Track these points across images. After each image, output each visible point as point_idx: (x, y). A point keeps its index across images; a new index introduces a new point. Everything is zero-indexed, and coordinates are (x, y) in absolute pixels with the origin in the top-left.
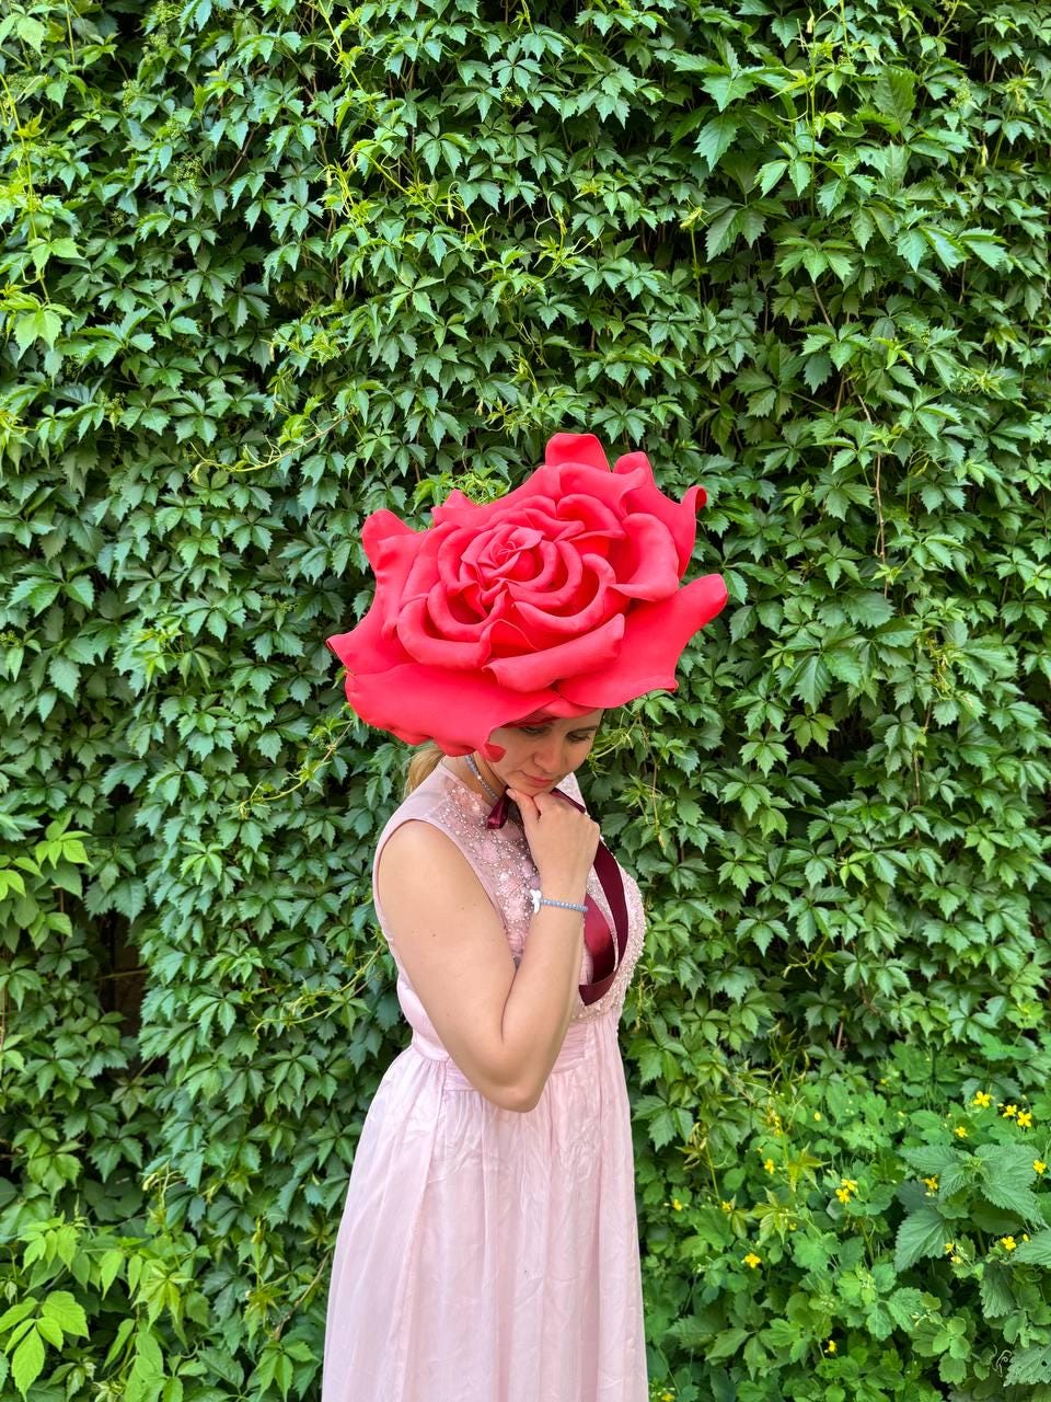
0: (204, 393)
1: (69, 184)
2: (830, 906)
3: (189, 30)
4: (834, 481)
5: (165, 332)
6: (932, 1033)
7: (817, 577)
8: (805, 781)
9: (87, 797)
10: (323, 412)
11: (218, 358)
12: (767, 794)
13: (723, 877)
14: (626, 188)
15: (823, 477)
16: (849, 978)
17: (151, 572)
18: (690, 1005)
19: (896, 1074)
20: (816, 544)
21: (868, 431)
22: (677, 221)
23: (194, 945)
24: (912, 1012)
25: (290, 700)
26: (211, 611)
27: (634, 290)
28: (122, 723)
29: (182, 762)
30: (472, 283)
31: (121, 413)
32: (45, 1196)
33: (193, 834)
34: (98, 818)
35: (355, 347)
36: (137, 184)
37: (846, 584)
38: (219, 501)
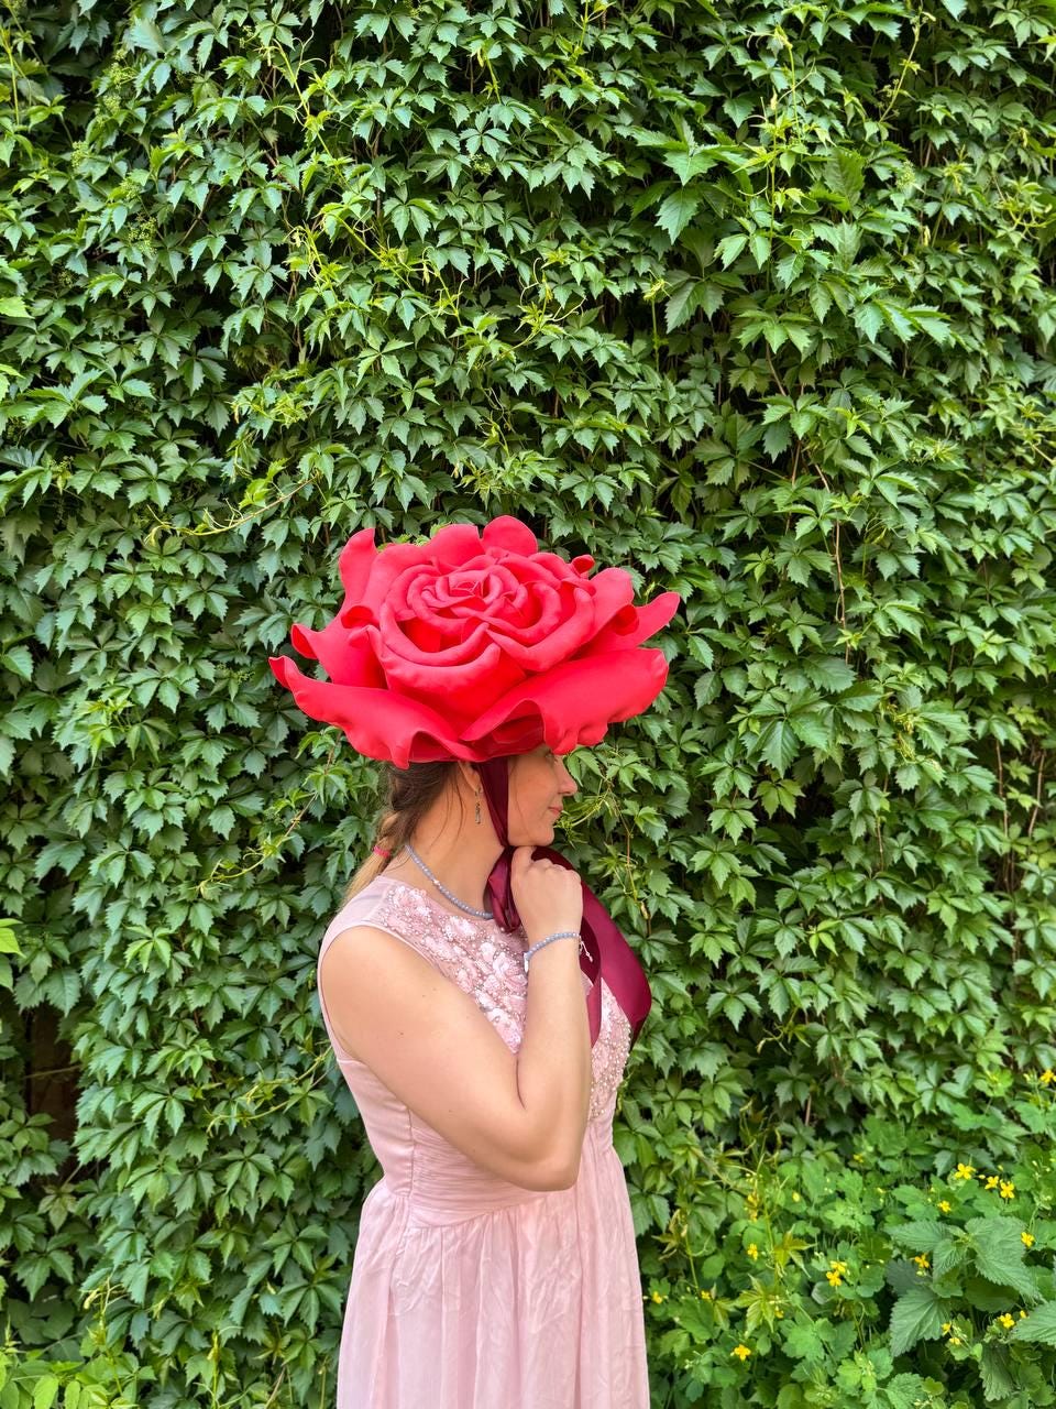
0: (157, 457)
1: (14, 243)
2: (798, 976)
3: (144, 93)
4: (795, 548)
5: (117, 394)
6: (903, 1105)
7: (780, 643)
8: (770, 848)
9: (16, 881)
10: (286, 477)
11: (172, 422)
12: (736, 862)
13: (694, 949)
14: (591, 259)
15: (783, 544)
16: (821, 1052)
17: (96, 642)
18: (661, 1085)
19: (871, 1149)
20: (777, 609)
21: (826, 499)
22: (639, 293)
23: (136, 1037)
24: (883, 1083)
25: (245, 774)
26: (162, 681)
27: (601, 359)
28: (58, 801)
29: (126, 842)
30: (442, 348)
31: (70, 476)
33: (138, 918)
34: (28, 905)
35: (319, 411)
36: (88, 245)
37: (808, 649)
38: (171, 567)
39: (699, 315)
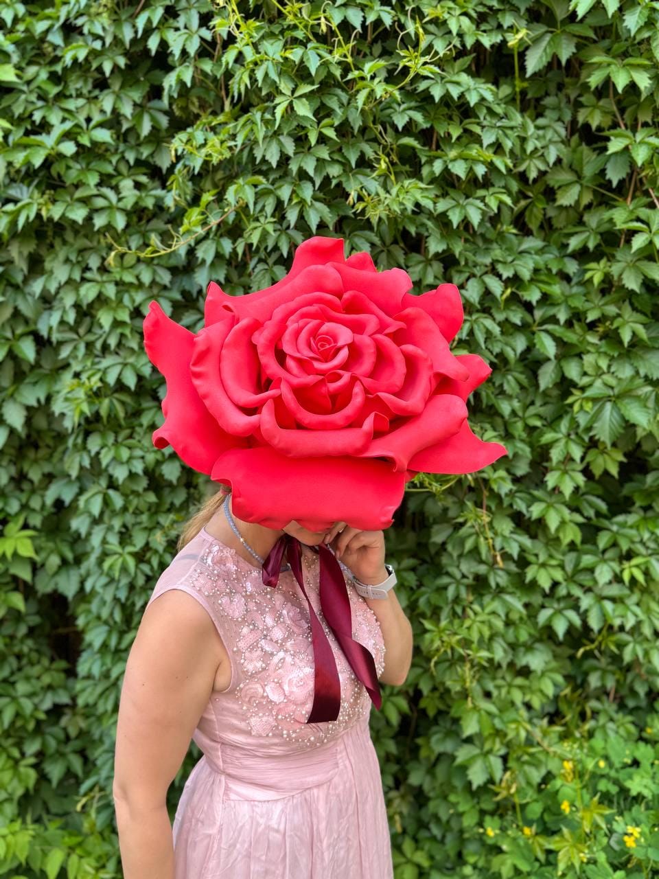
0: (116, 189)
1: (9, 21)
2: (613, 600)
4: (629, 259)
5: (85, 141)
7: (612, 337)
8: (594, 499)
9: (35, 503)
10: (215, 206)
11: (127, 162)
12: (566, 512)
13: (529, 578)
14: (465, 14)
15: (619, 255)
16: (627, 656)
17: (77, 333)
18: (500, 673)
20: (612, 310)
21: (658, 217)
22: (504, 42)
23: (115, 623)
26: (125, 365)
27: (473, 99)
28: (60, 450)
29: (103, 483)
30: (339, 92)
31: (51, 207)
32: (10, 799)
33: (113, 539)
34: (45, 520)
35: (242, 150)
36: (62, 20)
37: (636, 343)
38: (129, 278)
39: (554, 63)
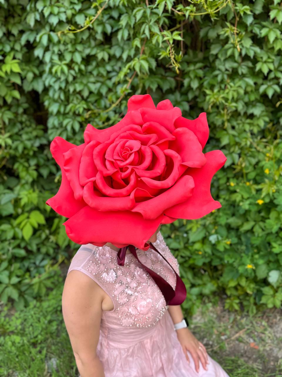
9: (17, 47)
13: (258, 68)
18: (240, 118)
23: (62, 100)
28: (25, 15)
29: (47, 28)
32: (27, 183)
33: (56, 58)
34: (24, 56)
